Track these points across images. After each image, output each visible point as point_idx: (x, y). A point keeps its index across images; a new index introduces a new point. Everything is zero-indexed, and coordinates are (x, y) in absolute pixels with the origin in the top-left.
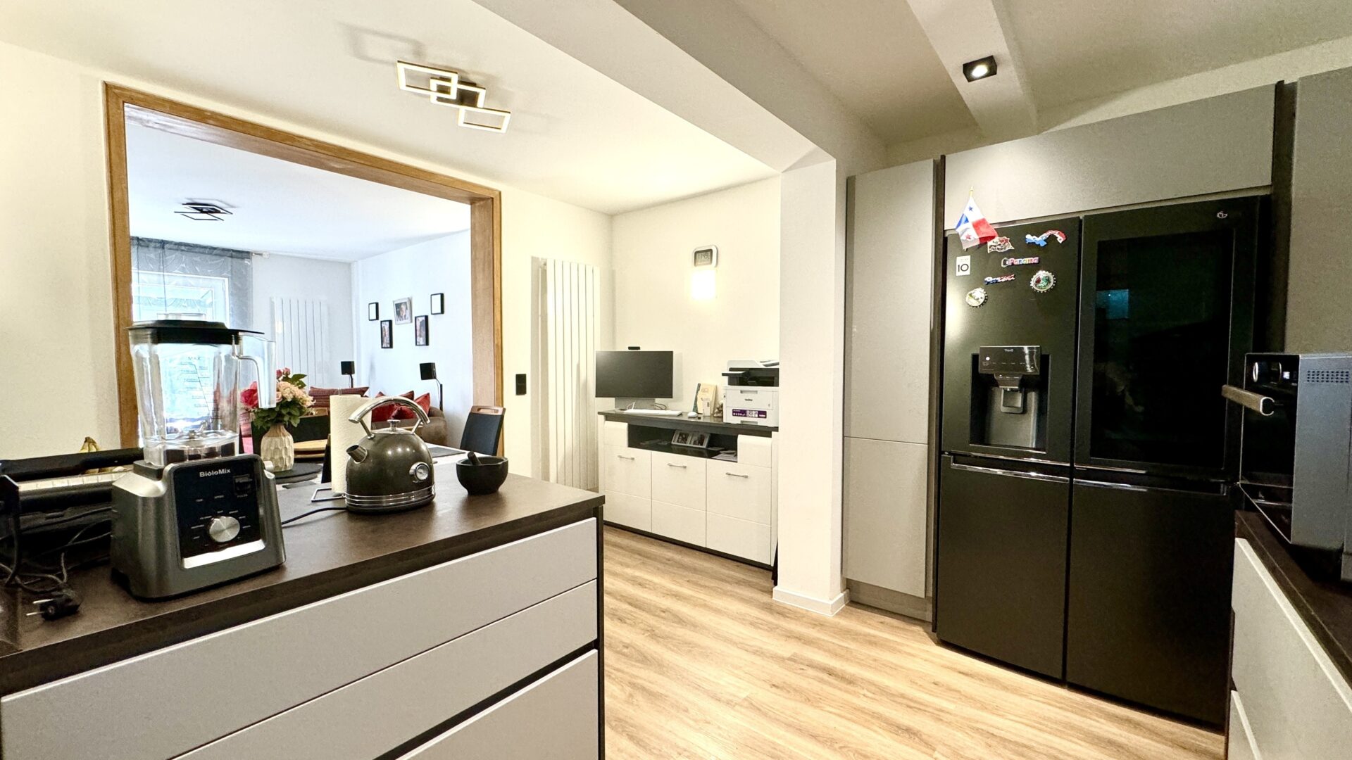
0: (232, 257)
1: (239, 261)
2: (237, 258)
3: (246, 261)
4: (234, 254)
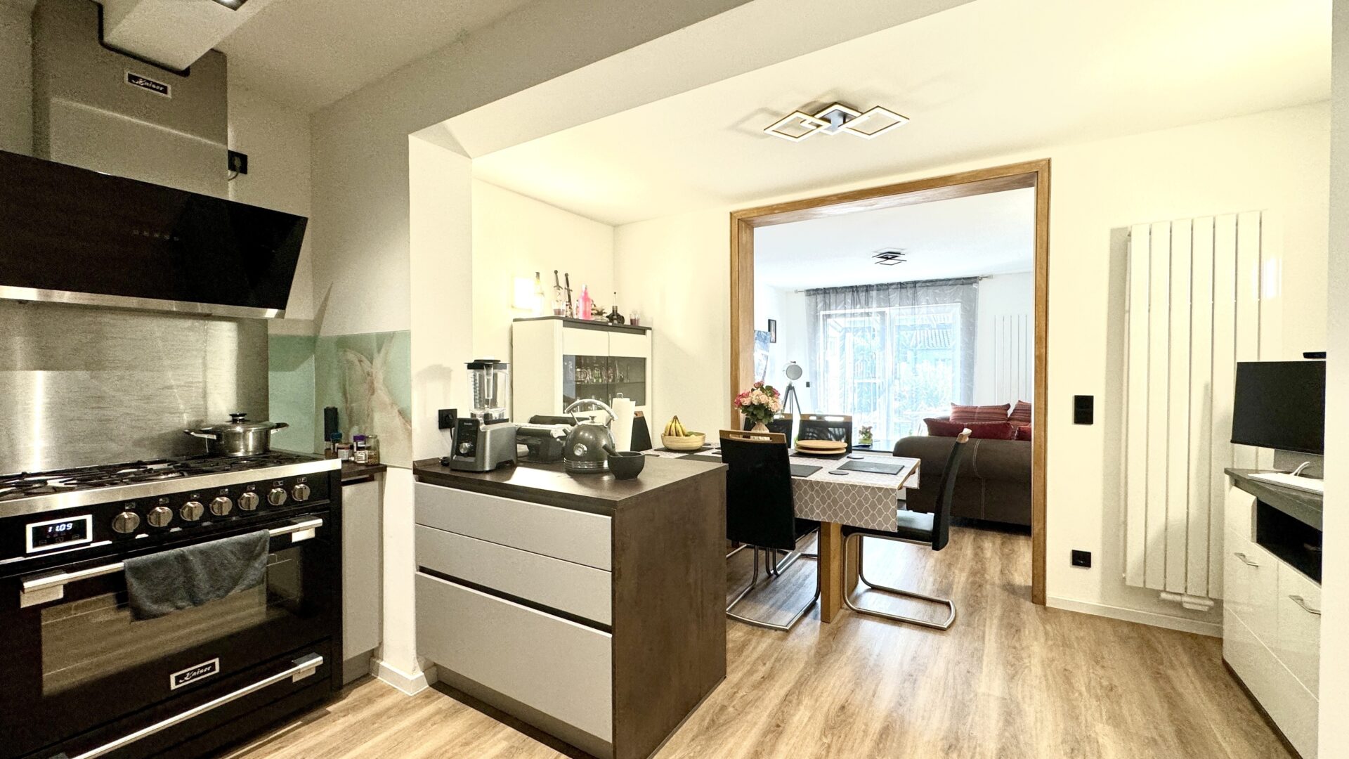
0: (963, 284)
1: (970, 286)
2: (966, 284)
3: (974, 286)
4: (964, 281)
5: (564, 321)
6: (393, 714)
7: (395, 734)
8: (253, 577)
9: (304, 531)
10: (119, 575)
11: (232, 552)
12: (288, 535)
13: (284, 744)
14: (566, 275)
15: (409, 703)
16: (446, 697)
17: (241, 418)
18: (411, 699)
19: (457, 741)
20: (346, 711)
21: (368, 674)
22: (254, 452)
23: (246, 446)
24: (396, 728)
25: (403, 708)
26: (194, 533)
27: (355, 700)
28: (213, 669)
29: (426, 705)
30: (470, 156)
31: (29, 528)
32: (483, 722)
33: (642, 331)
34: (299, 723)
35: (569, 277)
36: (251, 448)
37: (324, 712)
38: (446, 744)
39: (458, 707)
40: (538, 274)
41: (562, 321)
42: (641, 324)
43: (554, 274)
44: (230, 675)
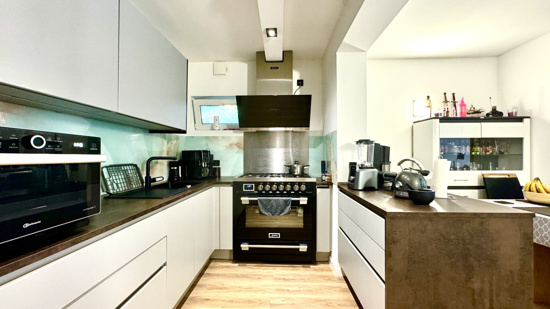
5: (440, 119)
6: (326, 279)
7: (322, 286)
8: (286, 211)
9: (304, 201)
10: (257, 201)
11: (282, 202)
12: (299, 201)
13: (294, 270)
14: (453, 94)
15: (333, 278)
16: (346, 284)
17: (297, 163)
18: (334, 277)
19: (337, 302)
20: (315, 270)
21: (328, 261)
22: (299, 173)
23: (297, 171)
24: (323, 284)
25: (330, 279)
26: (274, 194)
27: (319, 268)
28: (278, 236)
29: (337, 282)
30: (365, 51)
31: (244, 185)
32: (351, 301)
33: (520, 119)
34: (302, 266)
35: (455, 95)
36: (299, 172)
37: (309, 266)
38: (333, 300)
39: (347, 290)
40: (428, 97)
41: (439, 119)
42: (519, 115)
43: (444, 95)
44: (282, 240)
